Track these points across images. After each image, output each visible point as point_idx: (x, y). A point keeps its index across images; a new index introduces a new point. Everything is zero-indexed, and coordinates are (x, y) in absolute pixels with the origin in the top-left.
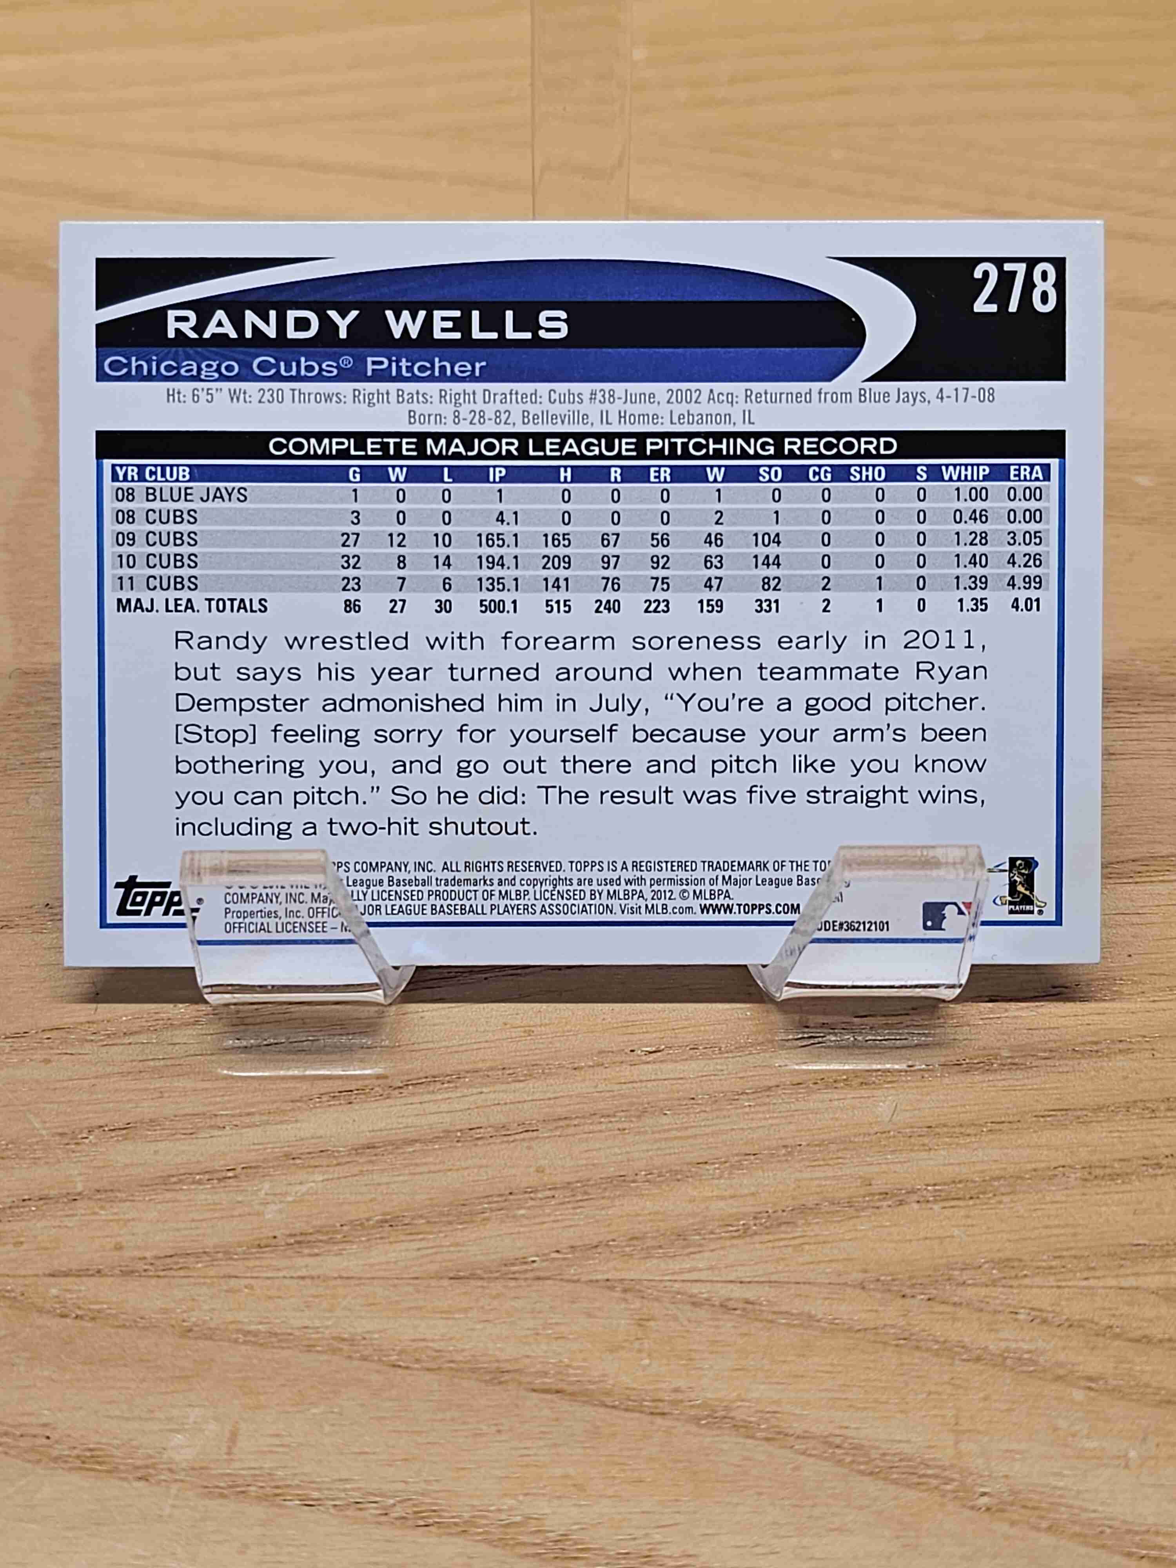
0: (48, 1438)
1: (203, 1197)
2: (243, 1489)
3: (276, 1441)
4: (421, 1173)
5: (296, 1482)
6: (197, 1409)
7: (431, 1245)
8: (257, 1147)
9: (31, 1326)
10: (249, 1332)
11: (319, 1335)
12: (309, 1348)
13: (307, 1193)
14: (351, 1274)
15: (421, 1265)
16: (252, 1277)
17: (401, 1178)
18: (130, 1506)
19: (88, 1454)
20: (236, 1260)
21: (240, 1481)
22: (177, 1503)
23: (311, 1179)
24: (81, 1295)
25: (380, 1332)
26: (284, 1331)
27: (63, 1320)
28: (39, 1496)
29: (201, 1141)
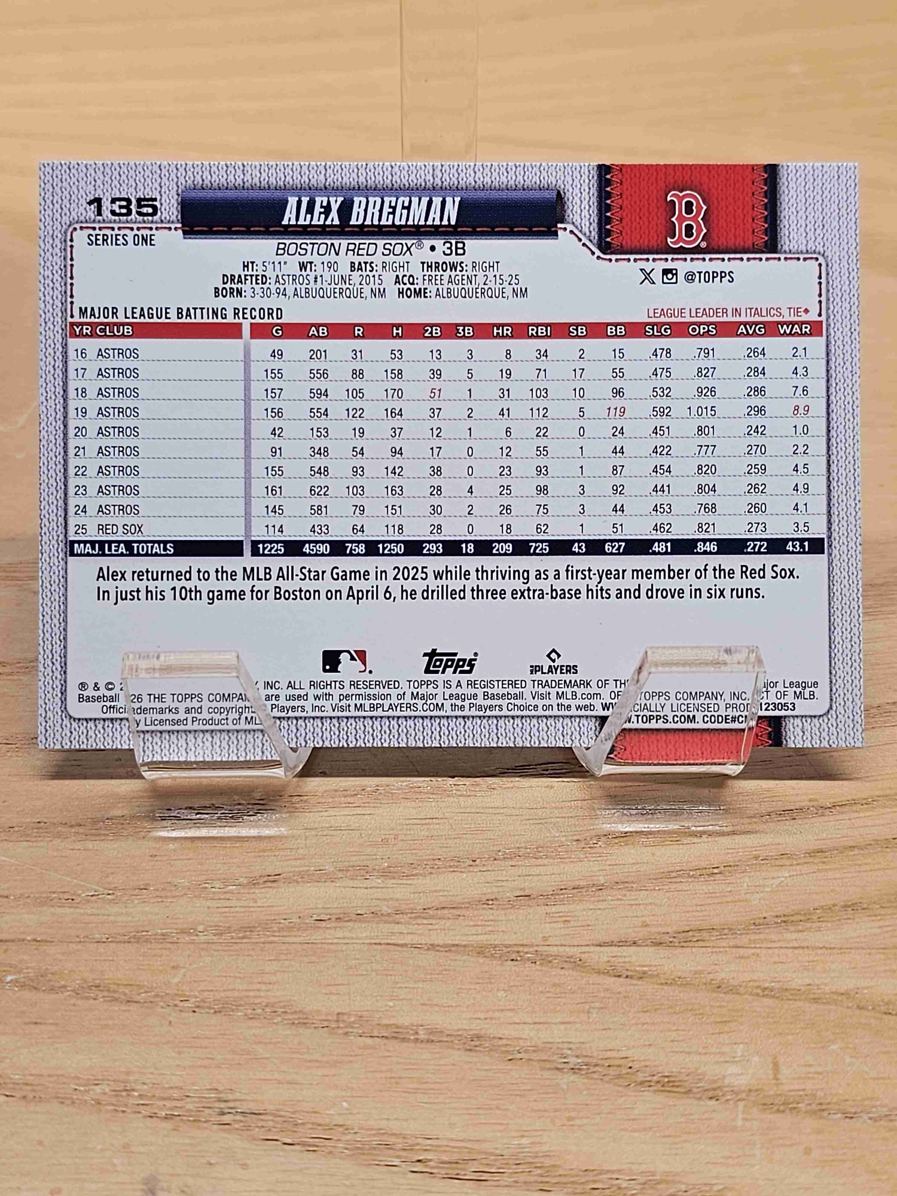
0: (630, 1068)
1: (700, 888)
2: (795, 1105)
3: (808, 1069)
4: (866, 871)
5: (835, 1100)
6: (741, 1046)
7: (887, 923)
8: (730, 851)
9: (593, 984)
10: (766, 988)
11: (819, 991)
12: (816, 1000)
13: (779, 885)
14: (832, 946)
15: (884, 938)
16: (755, 947)
17: (849, 875)
18: (710, 1119)
19: (666, 1080)
20: (741, 934)
21: (791, 1100)
22: (745, 1116)
23: (780, 875)
24: (627, 959)
25: (867, 988)
26: (793, 987)
27: (617, 978)
28: (636, 1112)
29: (685, 847)
